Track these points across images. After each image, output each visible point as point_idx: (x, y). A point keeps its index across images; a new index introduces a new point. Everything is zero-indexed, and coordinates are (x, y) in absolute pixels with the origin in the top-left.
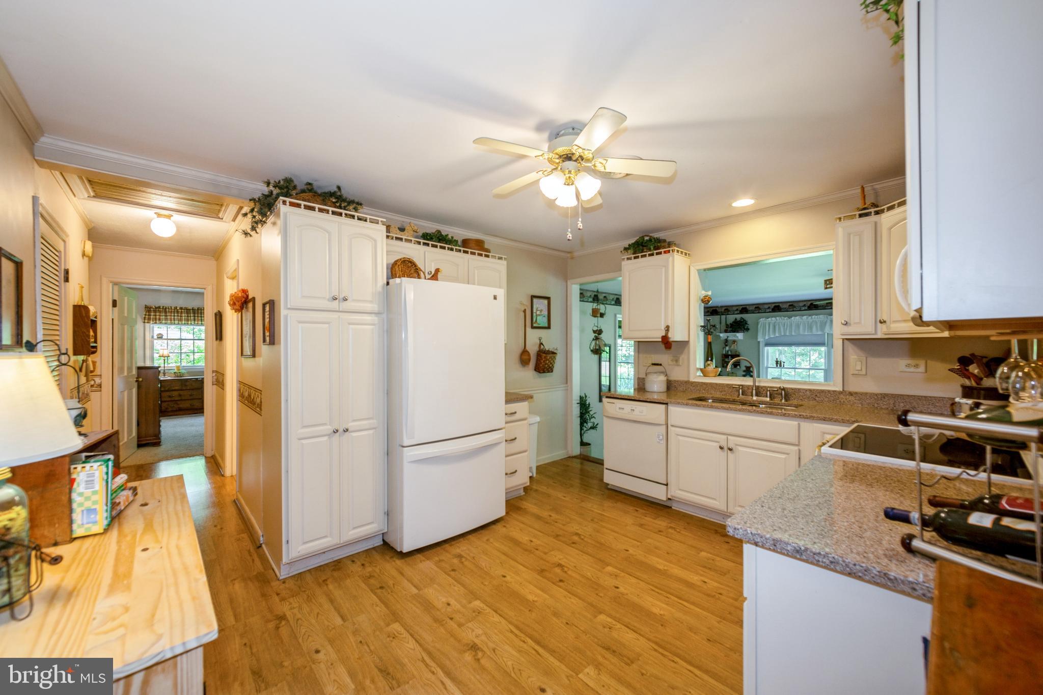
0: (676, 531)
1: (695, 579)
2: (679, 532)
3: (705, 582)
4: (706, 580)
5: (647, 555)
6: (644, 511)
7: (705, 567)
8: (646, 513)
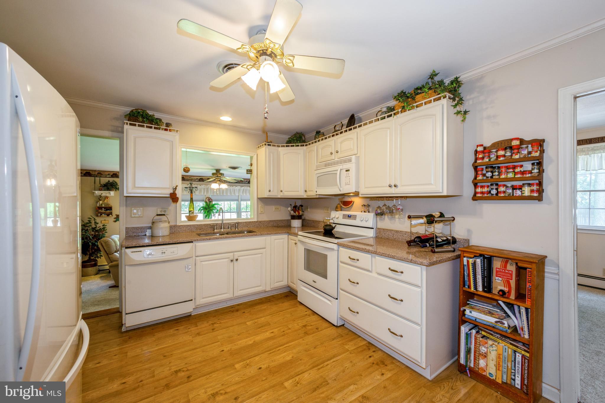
0: (218, 323)
1: (268, 334)
2: (220, 323)
3: (272, 332)
4: (271, 331)
5: (235, 343)
6: (182, 327)
7: (260, 327)
8: (187, 327)
